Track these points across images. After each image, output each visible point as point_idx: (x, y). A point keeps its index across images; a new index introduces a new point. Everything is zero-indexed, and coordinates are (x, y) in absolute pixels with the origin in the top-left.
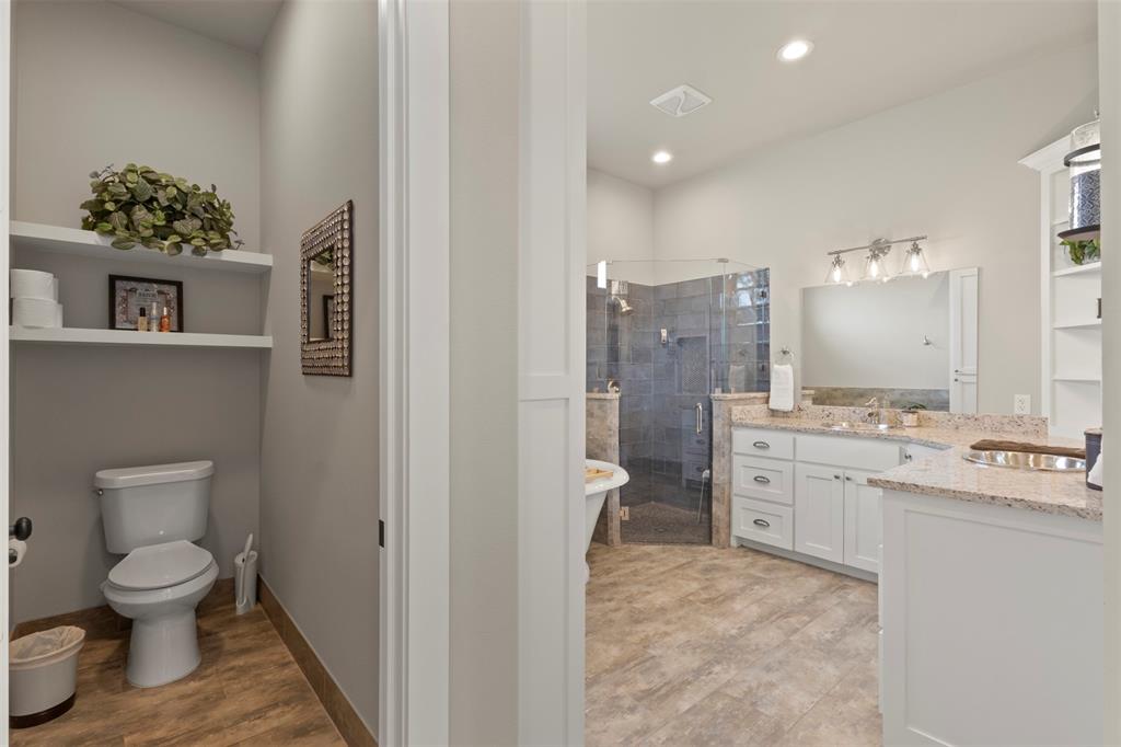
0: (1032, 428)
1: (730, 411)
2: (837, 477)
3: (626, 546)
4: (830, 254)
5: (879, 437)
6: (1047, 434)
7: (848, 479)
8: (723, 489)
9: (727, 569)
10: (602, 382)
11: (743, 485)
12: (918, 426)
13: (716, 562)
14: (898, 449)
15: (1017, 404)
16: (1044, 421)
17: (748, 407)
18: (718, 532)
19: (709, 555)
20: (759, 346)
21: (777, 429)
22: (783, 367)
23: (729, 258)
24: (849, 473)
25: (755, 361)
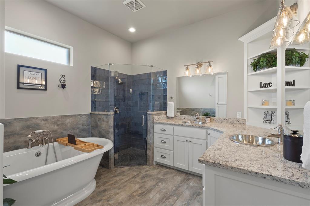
0: (242, 122)
1: (153, 118)
2: (187, 141)
3: (116, 169)
4: (185, 66)
5: (200, 127)
6: (246, 124)
7: (190, 141)
8: (151, 145)
9: (151, 176)
10: (112, 108)
11: (157, 144)
12: (211, 122)
13: (148, 172)
14: (205, 131)
15: (238, 115)
16: (245, 120)
17: (160, 116)
18: (149, 160)
19: (145, 170)
20: (164, 95)
21: (168, 124)
22: (171, 103)
23: (154, 66)
24: (190, 139)
25: (163, 100)
